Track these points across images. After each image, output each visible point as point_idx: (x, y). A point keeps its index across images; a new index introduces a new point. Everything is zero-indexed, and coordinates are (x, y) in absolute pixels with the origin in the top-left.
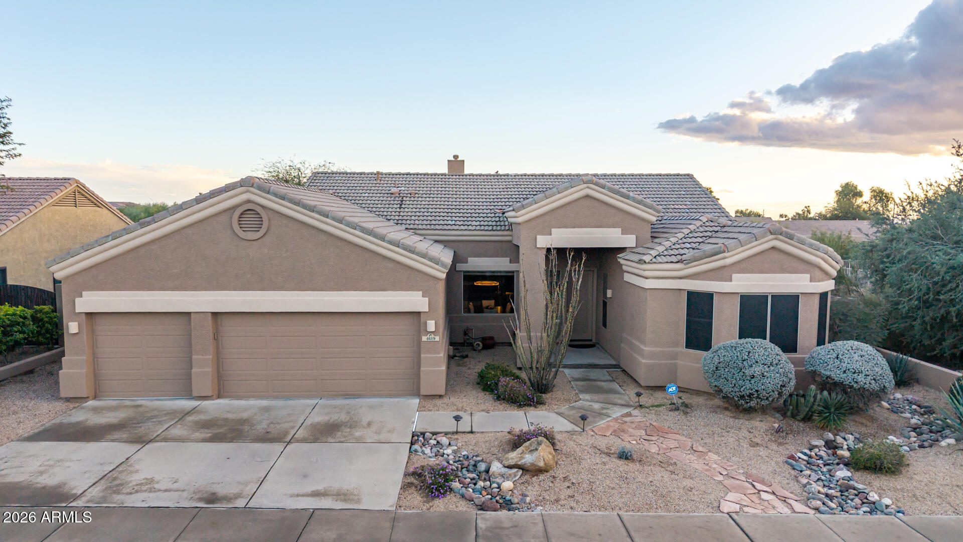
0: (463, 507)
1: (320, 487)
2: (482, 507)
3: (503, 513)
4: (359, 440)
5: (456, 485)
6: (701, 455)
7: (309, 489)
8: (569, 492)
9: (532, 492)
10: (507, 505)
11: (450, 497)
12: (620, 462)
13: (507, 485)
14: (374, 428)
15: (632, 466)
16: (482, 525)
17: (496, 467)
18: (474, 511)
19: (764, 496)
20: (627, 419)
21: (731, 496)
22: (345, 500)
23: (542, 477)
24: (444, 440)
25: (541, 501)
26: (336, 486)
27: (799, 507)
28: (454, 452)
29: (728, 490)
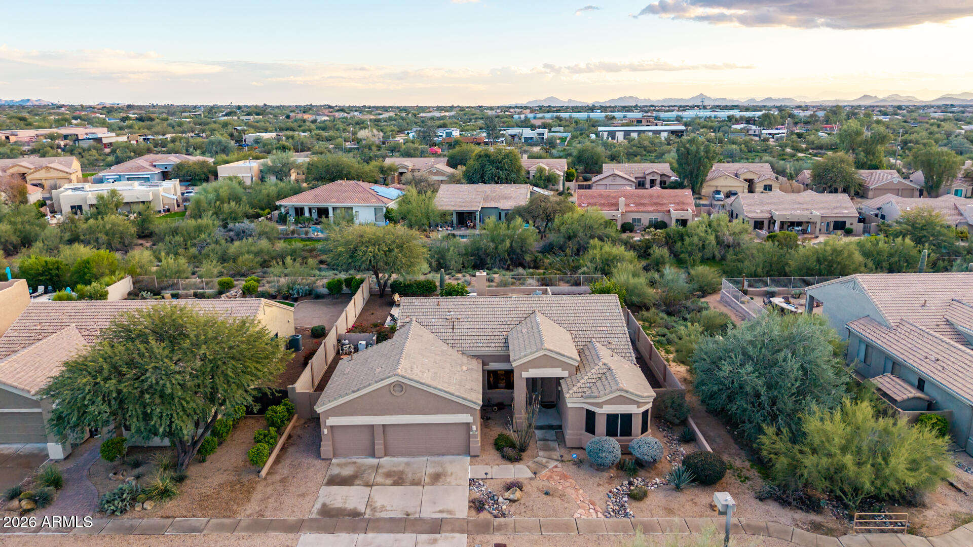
0: (489, 516)
1: (441, 508)
2: (495, 517)
3: (502, 519)
4: (449, 484)
5: (487, 507)
6: (576, 490)
7: (438, 509)
8: (524, 510)
9: (512, 510)
10: (504, 515)
11: (485, 512)
12: (544, 496)
13: (504, 507)
14: (454, 476)
15: (549, 498)
16: (495, 524)
17: (501, 499)
18: (493, 518)
19: (591, 511)
20: (555, 470)
21: (580, 511)
22: (451, 514)
23: (516, 503)
24: (482, 483)
25: (515, 514)
26: (446, 507)
27: (600, 515)
28: (486, 489)
29: (580, 507)
